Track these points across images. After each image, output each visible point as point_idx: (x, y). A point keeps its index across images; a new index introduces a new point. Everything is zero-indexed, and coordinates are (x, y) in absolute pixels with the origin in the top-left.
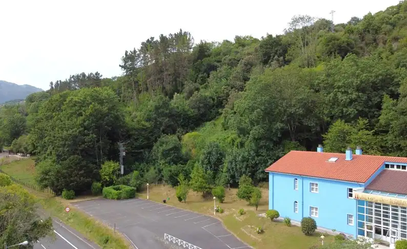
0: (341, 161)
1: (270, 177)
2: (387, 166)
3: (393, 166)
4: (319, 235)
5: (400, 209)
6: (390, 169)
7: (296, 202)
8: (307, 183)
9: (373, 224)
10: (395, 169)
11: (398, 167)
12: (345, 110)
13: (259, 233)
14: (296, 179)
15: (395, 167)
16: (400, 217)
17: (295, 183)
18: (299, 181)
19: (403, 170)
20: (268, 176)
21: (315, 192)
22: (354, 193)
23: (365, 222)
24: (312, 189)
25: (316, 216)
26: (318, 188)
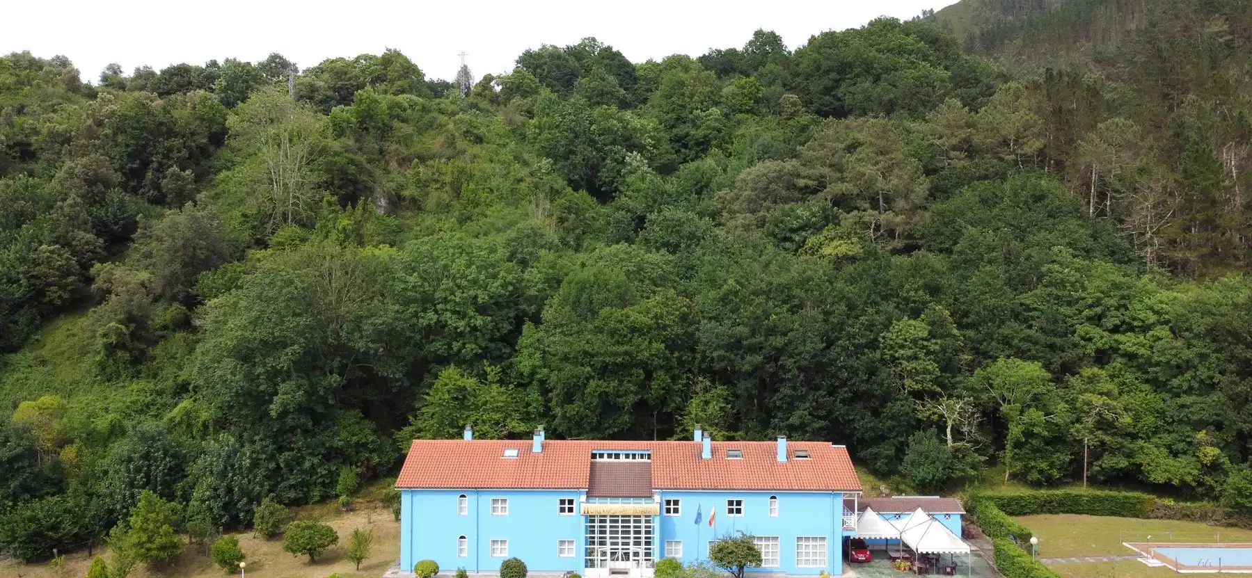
0: (526, 453)
1: (405, 499)
2: (594, 456)
3: (601, 456)
5: (643, 519)
6: (598, 460)
7: (462, 537)
8: (486, 500)
9: (608, 548)
10: (606, 459)
11: (610, 456)
14: (463, 496)
15: (606, 456)
16: (643, 530)
17: (461, 503)
18: (470, 500)
19: (617, 460)
21: (499, 513)
22: (583, 504)
23: (596, 546)
24: (494, 509)
25: (505, 554)
26: (507, 505)
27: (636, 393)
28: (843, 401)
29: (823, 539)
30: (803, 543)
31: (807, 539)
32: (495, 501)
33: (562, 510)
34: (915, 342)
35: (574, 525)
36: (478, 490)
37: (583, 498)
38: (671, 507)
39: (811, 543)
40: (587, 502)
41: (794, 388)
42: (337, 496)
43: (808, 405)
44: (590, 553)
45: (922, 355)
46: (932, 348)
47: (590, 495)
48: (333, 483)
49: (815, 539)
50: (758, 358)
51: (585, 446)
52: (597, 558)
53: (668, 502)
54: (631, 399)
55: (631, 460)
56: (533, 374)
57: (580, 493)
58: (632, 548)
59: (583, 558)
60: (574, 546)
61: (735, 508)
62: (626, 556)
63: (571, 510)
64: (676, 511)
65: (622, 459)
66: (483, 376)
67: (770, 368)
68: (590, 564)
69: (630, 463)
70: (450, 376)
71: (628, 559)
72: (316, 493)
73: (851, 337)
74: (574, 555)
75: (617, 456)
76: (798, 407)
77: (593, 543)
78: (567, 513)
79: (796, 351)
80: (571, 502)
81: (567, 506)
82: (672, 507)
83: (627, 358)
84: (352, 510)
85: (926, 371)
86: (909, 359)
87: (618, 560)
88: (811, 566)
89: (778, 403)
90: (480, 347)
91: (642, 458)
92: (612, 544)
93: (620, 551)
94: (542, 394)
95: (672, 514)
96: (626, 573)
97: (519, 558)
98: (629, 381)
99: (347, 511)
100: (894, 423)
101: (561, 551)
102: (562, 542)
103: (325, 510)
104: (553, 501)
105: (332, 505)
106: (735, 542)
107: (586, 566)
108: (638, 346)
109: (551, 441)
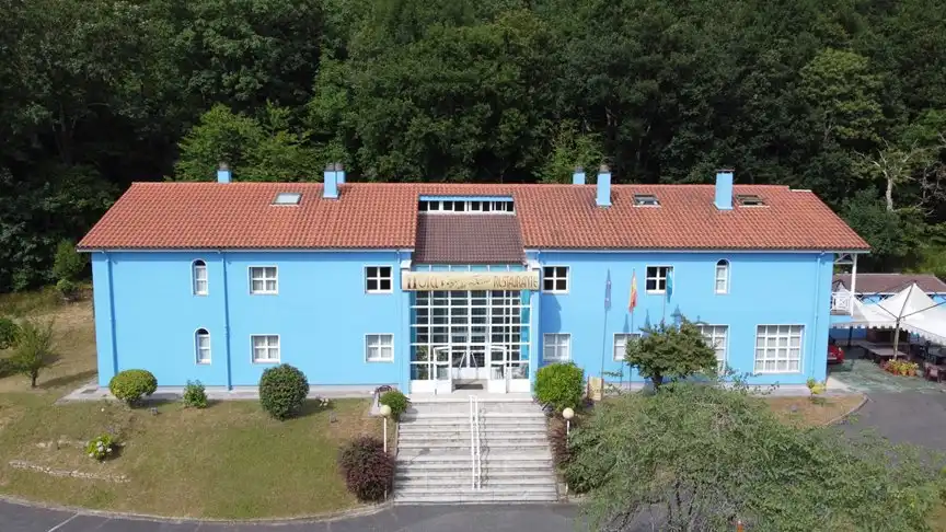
0: (310, 202)
1: (99, 268)
2: (422, 206)
3: (435, 205)
4: (317, 406)
6: (430, 212)
7: (202, 332)
8: (240, 269)
9: (449, 346)
10: (441, 210)
11: (448, 206)
12: (226, 79)
13: (103, 457)
14: (200, 263)
15: (441, 206)
17: (196, 274)
18: (212, 268)
19: (459, 212)
20: (89, 266)
21: (264, 291)
22: (405, 274)
23: (430, 344)
24: (255, 285)
25: (272, 359)
26: (276, 278)
27: (479, 138)
28: (755, 152)
29: (798, 328)
30: (767, 335)
31: (773, 329)
32: (256, 271)
33: (372, 285)
34: (849, 75)
35: (392, 309)
36: (225, 253)
37: (407, 263)
38: (553, 278)
39: (778, 335)
40: (413, 267)
41: (697, 130)
42: (55, 281)
43: (714, 154)
44: (418, 354)
45: (860, 93)
46: (872, 84)
47: (418, 260)
48: (49, 263)
49: (784, 328)
50: (654, 85)
51: (409, 192)
52: (432, 362)
53: (549, 272)
54: (472, 145)
55: (480, 212)
56: (335, 120)
57: (401, 257)
58: (489, 347)
59: (407, 363)
60: (392, 345)
61: (657, 278)
62: (478, 360)
63: (386, 285)
64: (562, 285)
65: (468, 211)
66: (265, 121)
67: (670, 99)
68: (419, 373)
69: (480, 216)
70: (218, 118)
71: (481, 364)
72: (21, 277)
73: (765, 68)
74: (392, 359)
75: (460, 206)
76: (700, 158)
77: (425, 339)
78: (379, 290)
79: (705, 77)
80: (386, 271)
81: (378, 279)
82: (555, 278)
83: (467, 86)
84: (76, 300)
85: (867, 113)
86: (842, 97)
87: (464, 365)
88: (776, 371)
89: (674, 152)
90: (261, 82)
91: (499, 208)
92: (455, 339)
93: (468, 351)
94: (349, 150)
95: (555, 291)
96: (480, 387)
97: (292, 365)
98: (469, 122)
99: (70, 302)
100: (826, 181)
101: (370, 352)
102: (372, 338)
103: (37, 300)
104: (356, 270)
105: (48, 294)
106: (671, 333)
107: (413, 377)
108: (483, 71)
109: (353, 184)
